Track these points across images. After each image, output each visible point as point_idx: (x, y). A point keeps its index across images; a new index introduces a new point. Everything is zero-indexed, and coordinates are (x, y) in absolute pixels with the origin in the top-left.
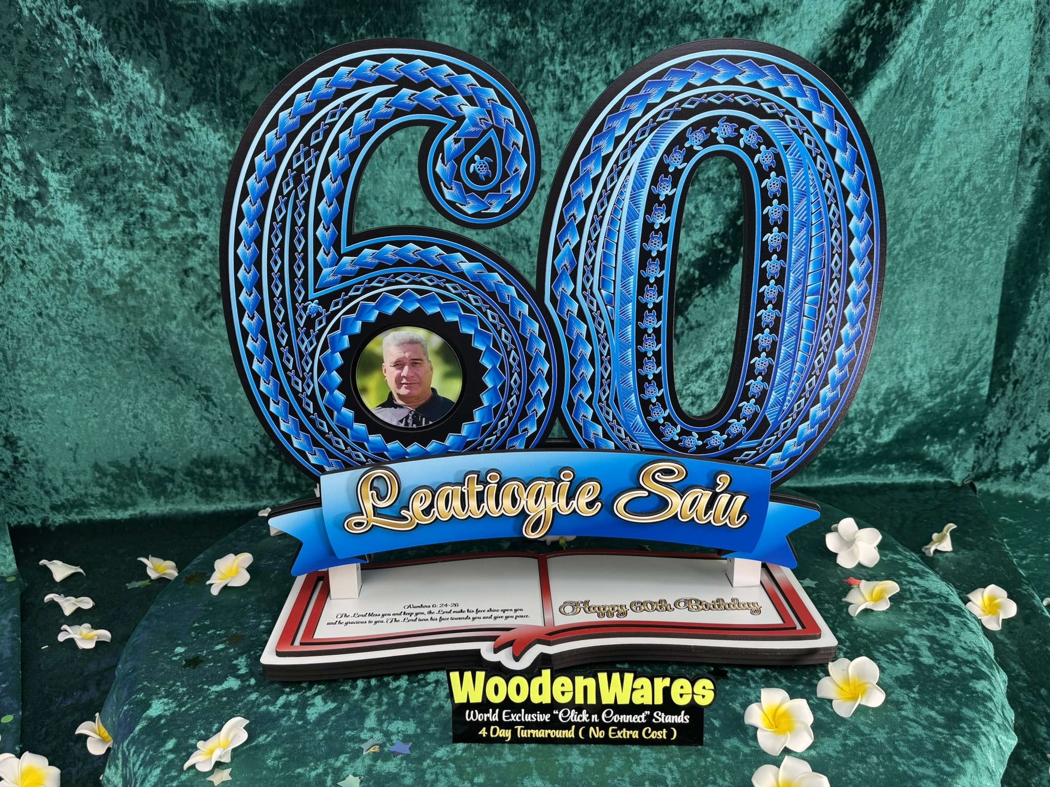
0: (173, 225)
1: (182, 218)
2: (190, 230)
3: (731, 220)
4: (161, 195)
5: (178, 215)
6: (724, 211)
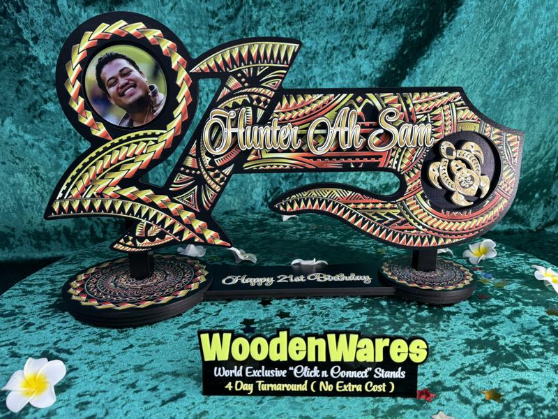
0: (11, 48)
1: (18, 44)
2: (24, 52)
3: (399, 52)
5: (15, 42)
6: (394, 45)
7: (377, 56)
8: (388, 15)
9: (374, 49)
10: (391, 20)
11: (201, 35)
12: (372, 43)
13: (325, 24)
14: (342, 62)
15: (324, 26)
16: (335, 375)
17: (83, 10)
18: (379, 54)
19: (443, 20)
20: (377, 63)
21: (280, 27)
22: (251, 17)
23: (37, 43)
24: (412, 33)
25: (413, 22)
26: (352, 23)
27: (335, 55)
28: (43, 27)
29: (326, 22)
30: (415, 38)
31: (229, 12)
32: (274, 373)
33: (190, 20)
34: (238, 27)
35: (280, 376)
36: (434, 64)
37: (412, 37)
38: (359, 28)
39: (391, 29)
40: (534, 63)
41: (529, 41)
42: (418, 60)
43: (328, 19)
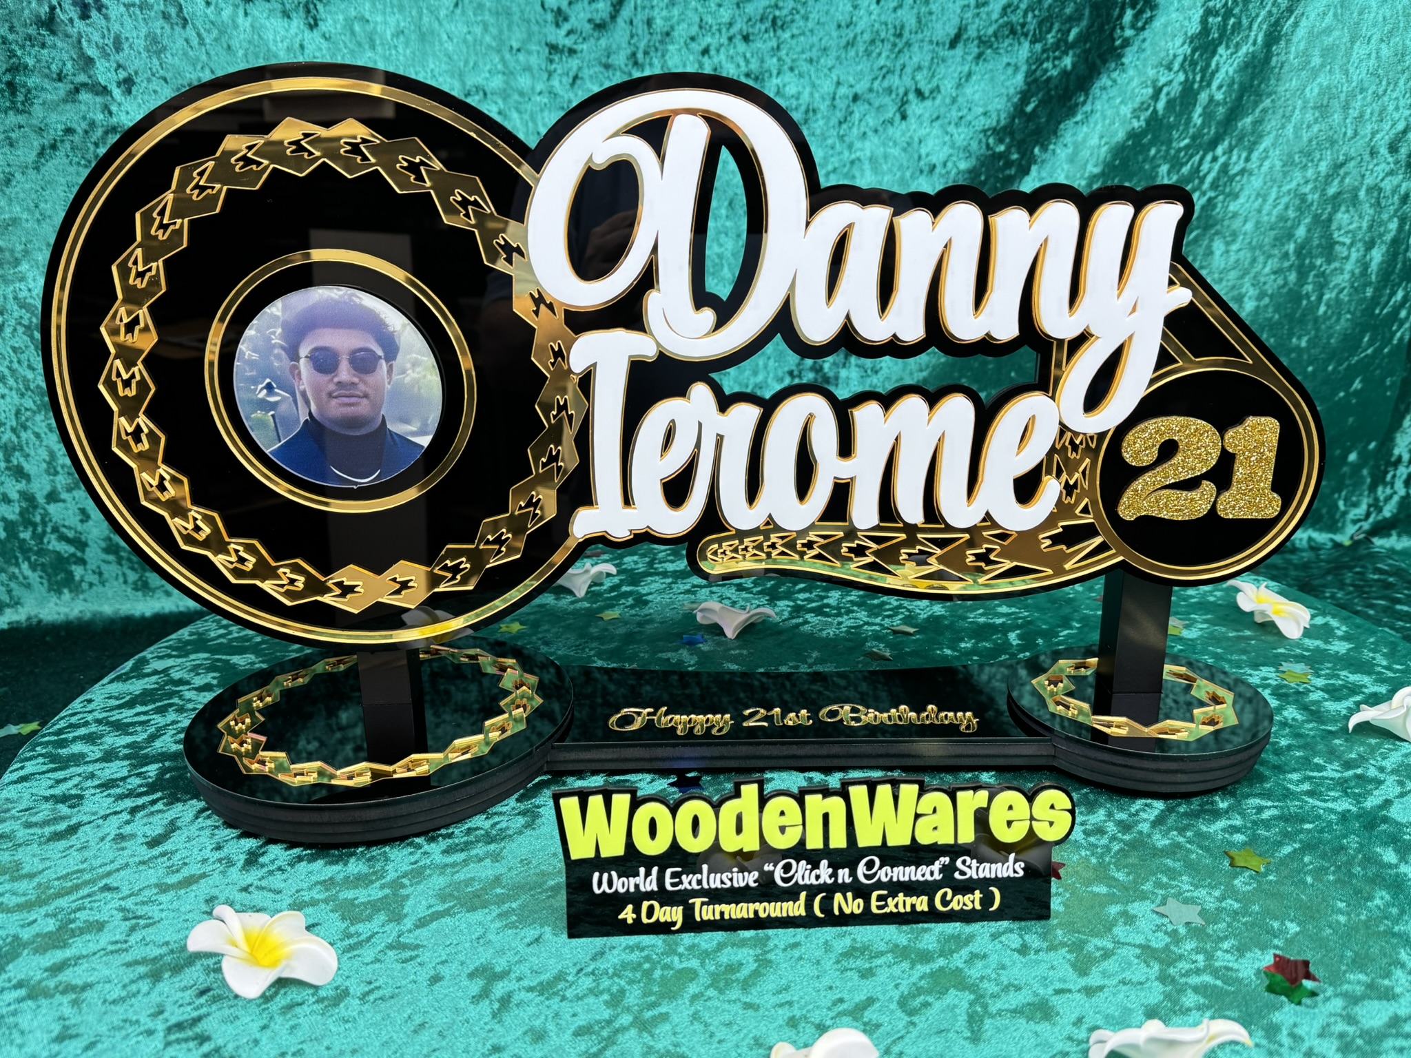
0: (68, 107)
1: (84, 96)
2: (101, 117)
3: (1016, 106)
4: (45, 52)
5: (77, 90)
6: (1004, 91)
7: (961, 118)
8: (988, 14)
9: (954, 100)
10: (995, 27)
11: (527, 68)
12: (948, 86)
13: (833, 39)
14: (876, 131)
15: (833, 43)
16: (867, 877)
17: (241, 12)
18: (965, 111)
19: (1122, 29)
20: (962, 135)
21: (721, 45)
22: (649, 22)
23: (129, 92)
24: (1047, 59)
25: (1049, 31)
26: (900, 35)
27: (857, 116)
28: (144, 55)
29: (835, 34)
30: (1055, 73)
31: (597, 11)
32: (731, 880)
33: (501, 32)
34: (619, 48)
35: (742, 884)
36: (1101, 137)
37: (1046, 71)
38: (915, 48)
39: (996, 51)
40: (1350, 133)
41: (1338, 76)
42: (1062, 126)
43: (839, 26)
